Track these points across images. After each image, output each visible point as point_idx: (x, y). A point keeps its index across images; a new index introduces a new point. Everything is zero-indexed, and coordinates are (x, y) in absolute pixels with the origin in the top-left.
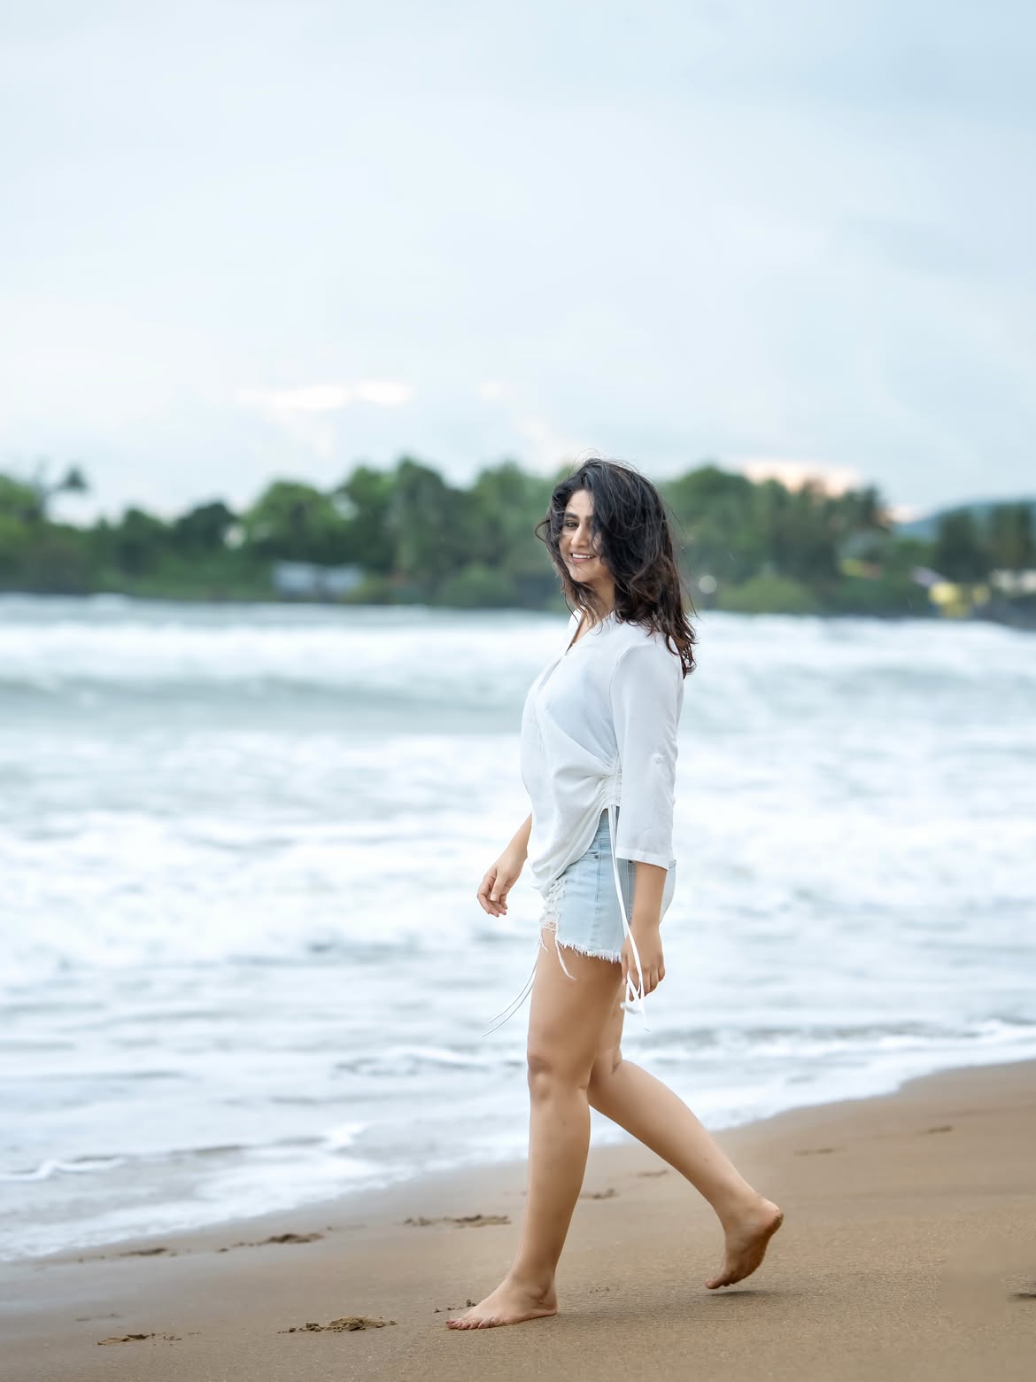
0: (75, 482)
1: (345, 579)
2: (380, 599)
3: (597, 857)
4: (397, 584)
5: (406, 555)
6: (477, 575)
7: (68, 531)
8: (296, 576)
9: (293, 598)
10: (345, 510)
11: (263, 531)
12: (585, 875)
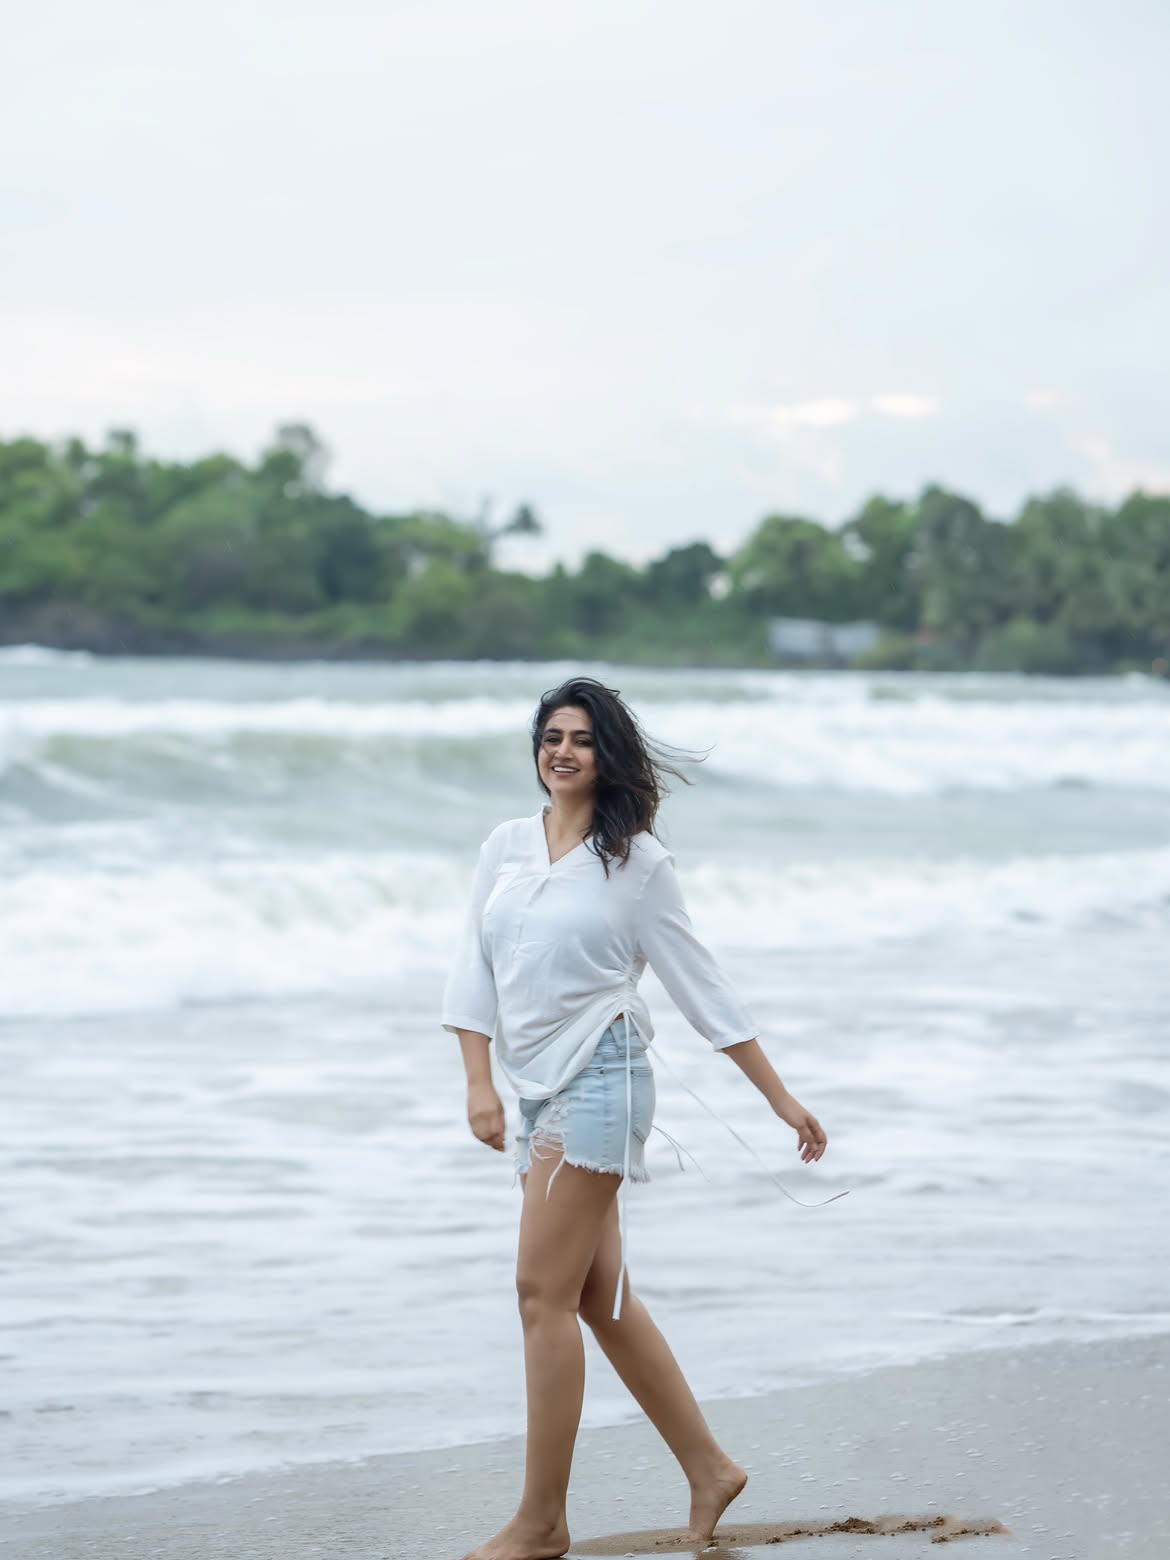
0: (526, 522)
1: (857, 638)
2: (900, 664)
3: (602, 1072)
4: (922, 642)
5: (933, 611)
6: (1023, 630)
7: (518, 581)
8: (797, 634)
9: (794, 662)
10: (858, 551)
11: (753, 580)
12: (591, 1092)
